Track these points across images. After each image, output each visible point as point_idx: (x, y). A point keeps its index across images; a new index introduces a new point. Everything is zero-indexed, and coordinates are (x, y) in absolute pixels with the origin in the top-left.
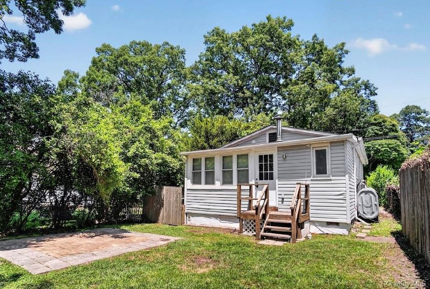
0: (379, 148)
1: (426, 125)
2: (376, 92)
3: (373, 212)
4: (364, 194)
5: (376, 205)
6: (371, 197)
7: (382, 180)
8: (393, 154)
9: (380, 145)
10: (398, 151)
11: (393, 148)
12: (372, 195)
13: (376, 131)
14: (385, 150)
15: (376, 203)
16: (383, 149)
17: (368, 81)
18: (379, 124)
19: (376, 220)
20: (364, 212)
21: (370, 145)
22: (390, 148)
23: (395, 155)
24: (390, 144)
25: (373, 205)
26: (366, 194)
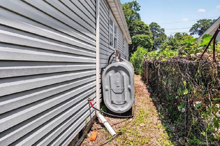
0: (140, 39)
1: (159, 33)
2: (140, 8)
3: (125, 102)
4: (113, 71)
5: (129, 90)
6: (123, 76)
7: (141, 55)
8: (146, 42)
9: (140, 37)
10: (149, 41)
11: (146, 39)
12: (124, 74)
13: (138, 29)
14: (143, 40)
15: (129, 86)
16: (142, 40)
17: (136, 1)
18: (140, 26)
19: (128, 114)
20: (112, 102)
21: (136, 37)
22: (145, 39)
23: (147, 43)
24: (145, 37)
25: (126, 90)
26: (116, 72)
